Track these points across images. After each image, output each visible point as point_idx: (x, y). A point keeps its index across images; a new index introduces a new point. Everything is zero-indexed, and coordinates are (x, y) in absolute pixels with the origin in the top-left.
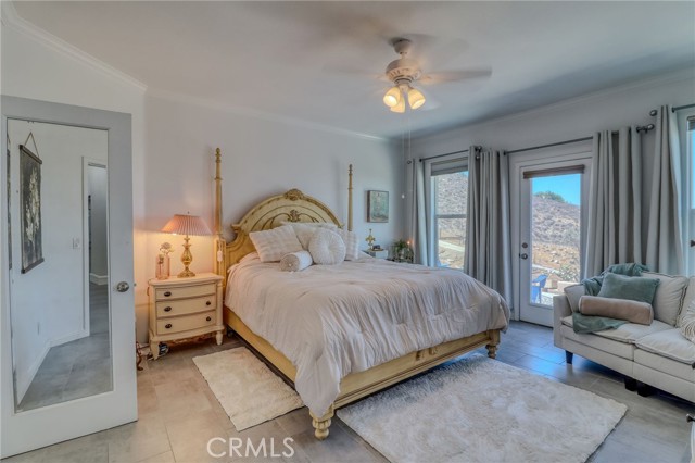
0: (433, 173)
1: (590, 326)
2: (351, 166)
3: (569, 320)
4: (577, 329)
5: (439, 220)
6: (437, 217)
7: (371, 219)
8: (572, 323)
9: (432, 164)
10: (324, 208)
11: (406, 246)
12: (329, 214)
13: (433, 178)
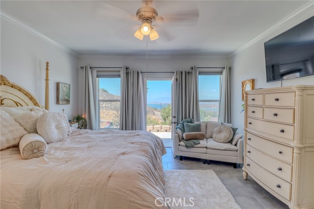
0: (98, 76)
1: (191, 144)
2: (47, 63)
3: (182, 143)
4: (187, 147)
5: (101, 103)
6: (99, 101)
7: (60, 103)
8: (185, 145)
9: (97, 71)
10: (27, 94)
11: (82, 118)
12: (31, 98)
13: (97, 79)
